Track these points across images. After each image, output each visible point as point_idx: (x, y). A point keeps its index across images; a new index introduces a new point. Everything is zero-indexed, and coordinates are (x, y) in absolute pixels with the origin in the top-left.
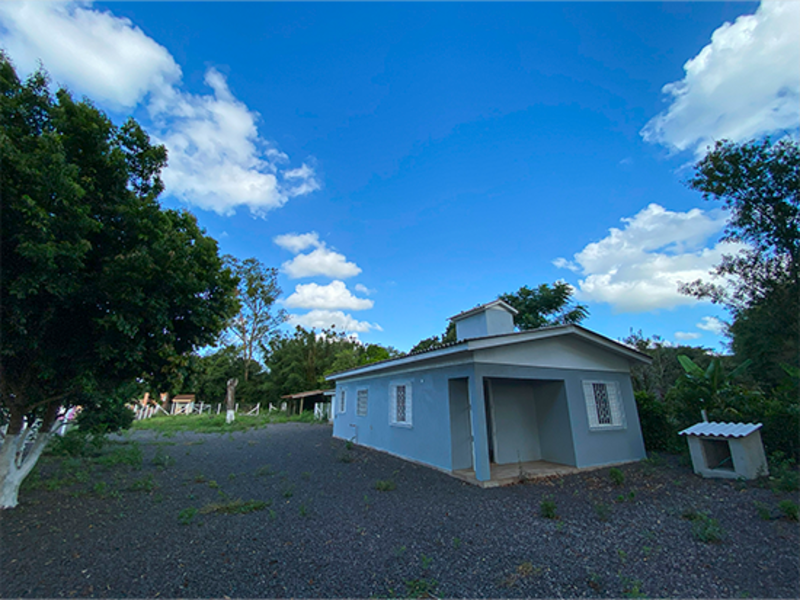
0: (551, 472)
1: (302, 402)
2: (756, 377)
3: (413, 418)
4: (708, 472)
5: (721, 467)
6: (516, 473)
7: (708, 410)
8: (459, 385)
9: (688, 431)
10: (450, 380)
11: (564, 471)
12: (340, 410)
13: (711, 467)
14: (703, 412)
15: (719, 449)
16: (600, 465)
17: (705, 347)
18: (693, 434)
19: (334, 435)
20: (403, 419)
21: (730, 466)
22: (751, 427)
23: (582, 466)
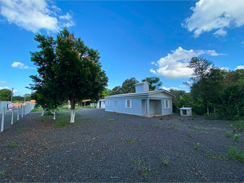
0: (158, 115)
1: (85, 103)
2: (194, 99)
3: (132, 106)
4: (182, 115)
5: (185, 114)
6: (153, 115)
7: (184, 106)
8: (144, 101)
9: (180, 109)
10: (142, 100)
11: (160, 115)
12: (107, 105)
13: (183, 114)
14: (183, 106)
15: (185, 112)
16: (165, 114)
17: (185, 91)
18: (181, 109)
19: (106, 110)
20: (129, 107)
21: (186, 114)
22: (190, 108)
23: (163, 115)
